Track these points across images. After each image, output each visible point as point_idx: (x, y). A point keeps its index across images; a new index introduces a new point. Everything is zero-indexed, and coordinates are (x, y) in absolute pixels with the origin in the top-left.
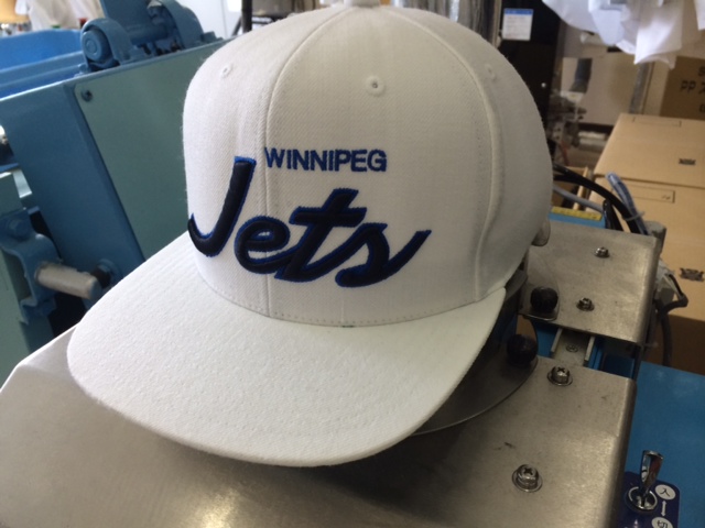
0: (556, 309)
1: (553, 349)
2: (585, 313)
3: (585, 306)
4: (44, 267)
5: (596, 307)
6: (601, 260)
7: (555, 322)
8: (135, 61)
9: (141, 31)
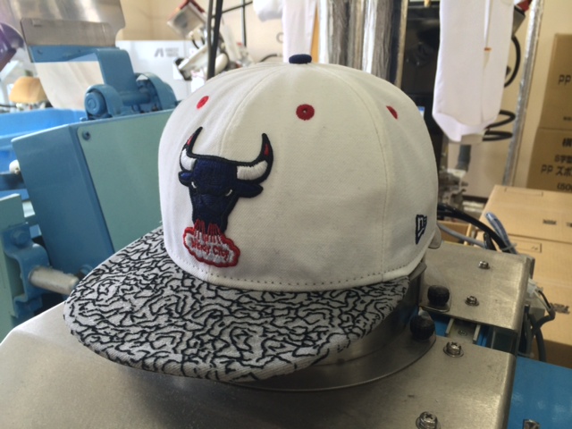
0: (448, 303)
1: (447, 332)
2: (472, 308)
3: (472, 302)
4: (37, 270)
5: (481, 304)
6: (484, 271)
7: (448, 313)
8: (124, 115)
9: (130, 96)
